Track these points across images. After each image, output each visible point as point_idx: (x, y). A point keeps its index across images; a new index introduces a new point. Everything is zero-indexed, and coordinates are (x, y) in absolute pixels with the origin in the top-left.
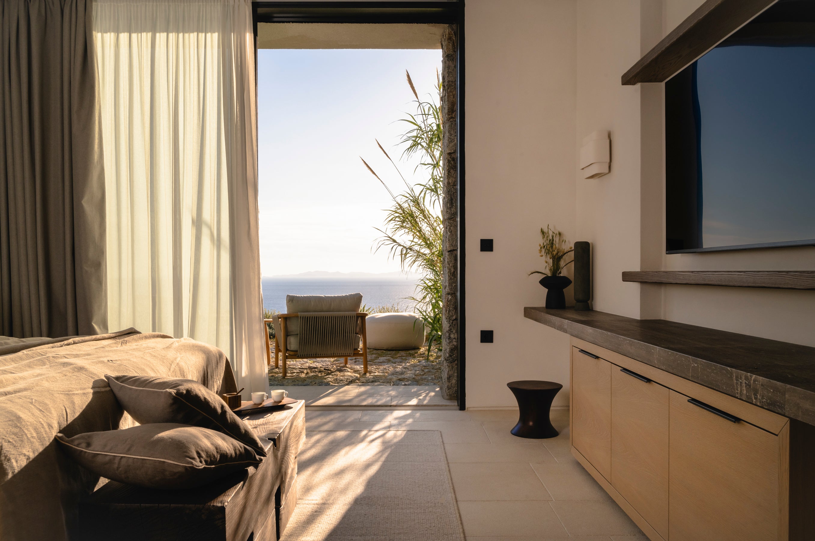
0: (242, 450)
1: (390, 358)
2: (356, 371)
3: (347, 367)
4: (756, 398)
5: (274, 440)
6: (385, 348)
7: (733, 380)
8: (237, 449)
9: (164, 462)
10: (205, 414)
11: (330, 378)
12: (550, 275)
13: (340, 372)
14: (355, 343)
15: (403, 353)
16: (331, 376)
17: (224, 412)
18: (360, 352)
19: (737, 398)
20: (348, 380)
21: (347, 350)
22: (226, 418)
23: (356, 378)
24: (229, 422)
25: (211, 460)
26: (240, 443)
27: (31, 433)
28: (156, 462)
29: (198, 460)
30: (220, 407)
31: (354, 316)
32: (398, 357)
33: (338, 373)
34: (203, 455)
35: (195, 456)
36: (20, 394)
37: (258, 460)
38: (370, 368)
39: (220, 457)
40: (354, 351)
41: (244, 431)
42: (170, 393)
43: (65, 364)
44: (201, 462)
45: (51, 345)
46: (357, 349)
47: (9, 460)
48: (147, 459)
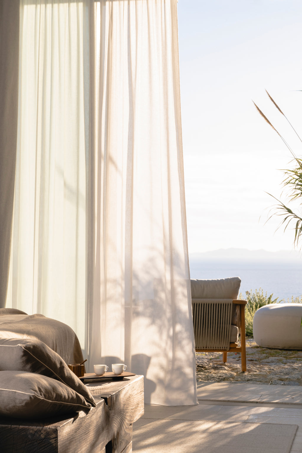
0: (75, 396)
1: (283, 358)
2: (233, 370)
3: (225, 366)
5: (105, 398)
6: (281, 347)
8: (70, 393)
9: (15, 392)
10: (47, 366)
11: (201, 374)
13: (215, 370)
14: (231, 336)
16: (202, 373)
17: (62, 367)
18: (237, 346)
20: (221, 378)
21: (222, 343)
22: (64, 372)
23: (231, 376)
24: (66, 375)
25: (49, 396)
26: (73, 390)
28: (10, 393)
29: (39, 393)
30: (60, 363)
31: (230, 304)
32: (293, 357)
33: (213, 371)
34: (42, 390)
35: (37, 389)
37: (87, 405)
38: (249, 366)
39: (56, 395)
40: (230, 345)
41: (78, 384)
42: (21, 347)
44: (41, 395)
46: (234, 343)
48: (4, 390)
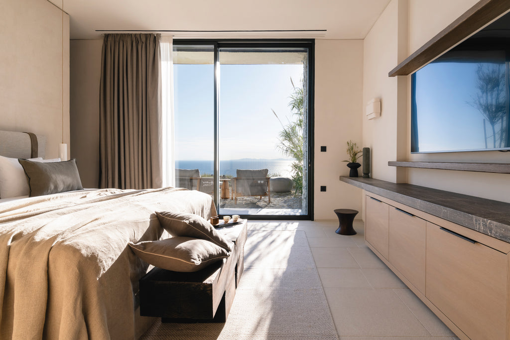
0: (220, 251)
2: (265, 202)
3: (261, 200)
4: (491, 233)
5: (234, 242)
7: (473, 220)
8: (218, 251)
10: (203, 233)
12: (351, 162)
14: (265, 190)
15: (284, 194)
17: (212, 231)
18: (267, 194)
19: (476, 231)
22: (212, 234)
24: (214, 236)
25: (204, 259)
26: (220, 247)
27: (114, 246)
29: (198, 259)
30: (210, 228)
31: (265, 179)
33: (258, 203)
34: (201, 256)
35: (197, 258)
36: (111, 223)
37: (228, 254)
38: (271, 200)
39: (209, 256)
40: (265, 193)
41: (221, 240)
42: (186, 223)
43: (137, 205)
44: (199, 261)
45: (132, 195)
47: (101, 262)
